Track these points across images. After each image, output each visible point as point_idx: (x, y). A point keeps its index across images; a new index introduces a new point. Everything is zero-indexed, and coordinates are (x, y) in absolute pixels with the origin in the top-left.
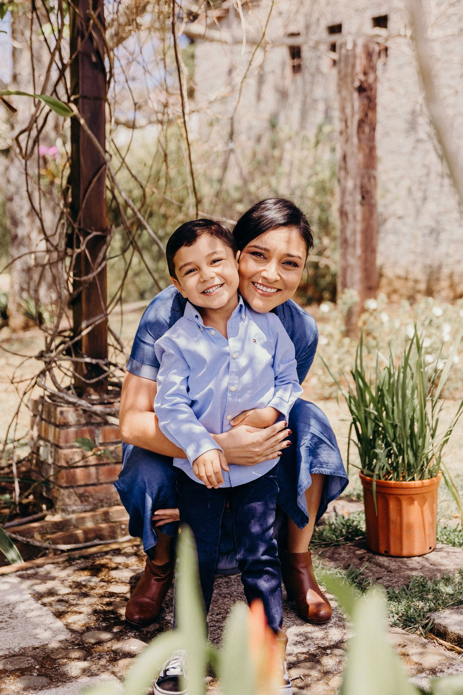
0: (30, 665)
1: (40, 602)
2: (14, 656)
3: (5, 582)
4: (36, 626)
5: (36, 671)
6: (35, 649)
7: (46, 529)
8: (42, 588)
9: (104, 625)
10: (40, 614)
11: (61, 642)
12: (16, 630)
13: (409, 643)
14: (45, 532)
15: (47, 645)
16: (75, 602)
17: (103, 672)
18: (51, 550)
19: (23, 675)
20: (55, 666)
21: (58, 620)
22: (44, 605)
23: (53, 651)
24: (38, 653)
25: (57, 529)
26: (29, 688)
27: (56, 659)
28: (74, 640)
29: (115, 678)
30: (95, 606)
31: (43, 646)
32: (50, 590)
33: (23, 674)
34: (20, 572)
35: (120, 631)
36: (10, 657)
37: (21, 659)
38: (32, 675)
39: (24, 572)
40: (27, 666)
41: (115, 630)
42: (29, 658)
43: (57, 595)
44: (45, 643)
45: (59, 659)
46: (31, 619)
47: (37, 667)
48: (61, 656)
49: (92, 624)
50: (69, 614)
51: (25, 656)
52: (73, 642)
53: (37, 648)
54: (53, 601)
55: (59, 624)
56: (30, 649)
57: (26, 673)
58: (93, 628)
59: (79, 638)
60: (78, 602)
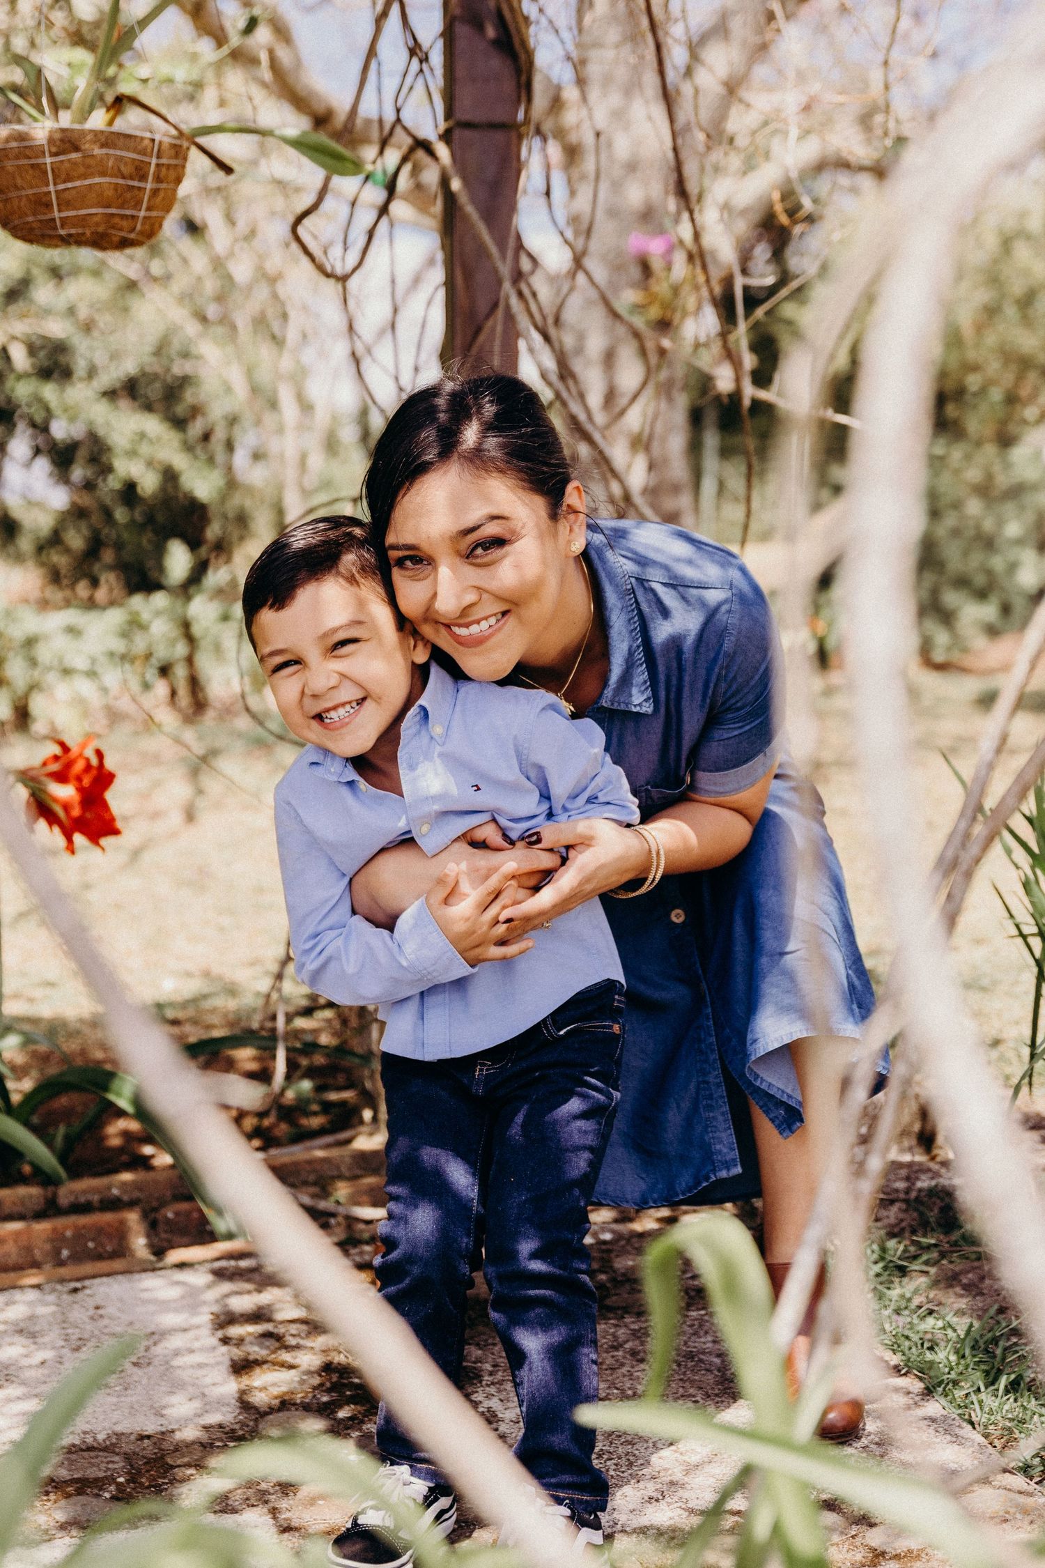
0: (109, 1473)
1: (220, 1334)
2: (90, 1449)
3: (178, 1283)
4: (177, 1386)
5: (113, 1488)
6: (142, 1438)
7: (338, 1168)
8: (244, 1302)
9: (325, 1399)
10: (205, 1361)
11: (206, 1428)
12: (129, 1392)
13: (1018, 1516)
14: (335, 1173)
15: (173, 1431)
16: (292, 1341)
17: (253, 1506)
18: (340, 1219)
19: (79, 1494)
20: (161, 1481)
21: (232, 1378)
22: (225, 1341)
23: (178, 1448)
24: (144, 1449)
25: (365, 1169)
26: (75, 1523)
27: (173, 1467)
28: (237, 1427)
29: (272, 1522)
30: (334, 1354)
31: (163, 1433)
32: (260, 1308)
33: (80, 1492)
34: (223, 1263)
35: (351, 1418)
36: (82, 1450)
37: (97, 1457)
38: (98, 1496)
39: (233, 1263)
40: (101, 1474)
41: (343, 1414)
42: (117, 1458)
43: (269, 1320)
44: (170, 1428)
45: (179, 1466)
46: (179, 1372)
47: (121, 1480)
48: (186, 1460)
49: (300, 1395)
50: (265, 1367)
51: (114, 1452)
52: (233, 1431)
53: (148, 1437)
54: (250, 1334)
55: (231, 1387)
56: (133, 1438)
57: (89, 1490)
58: (295, 1404)
59: (251, 1423)
60: (302, 1342)
